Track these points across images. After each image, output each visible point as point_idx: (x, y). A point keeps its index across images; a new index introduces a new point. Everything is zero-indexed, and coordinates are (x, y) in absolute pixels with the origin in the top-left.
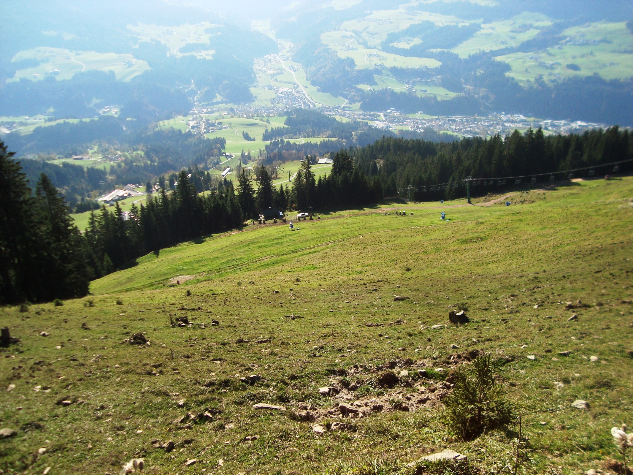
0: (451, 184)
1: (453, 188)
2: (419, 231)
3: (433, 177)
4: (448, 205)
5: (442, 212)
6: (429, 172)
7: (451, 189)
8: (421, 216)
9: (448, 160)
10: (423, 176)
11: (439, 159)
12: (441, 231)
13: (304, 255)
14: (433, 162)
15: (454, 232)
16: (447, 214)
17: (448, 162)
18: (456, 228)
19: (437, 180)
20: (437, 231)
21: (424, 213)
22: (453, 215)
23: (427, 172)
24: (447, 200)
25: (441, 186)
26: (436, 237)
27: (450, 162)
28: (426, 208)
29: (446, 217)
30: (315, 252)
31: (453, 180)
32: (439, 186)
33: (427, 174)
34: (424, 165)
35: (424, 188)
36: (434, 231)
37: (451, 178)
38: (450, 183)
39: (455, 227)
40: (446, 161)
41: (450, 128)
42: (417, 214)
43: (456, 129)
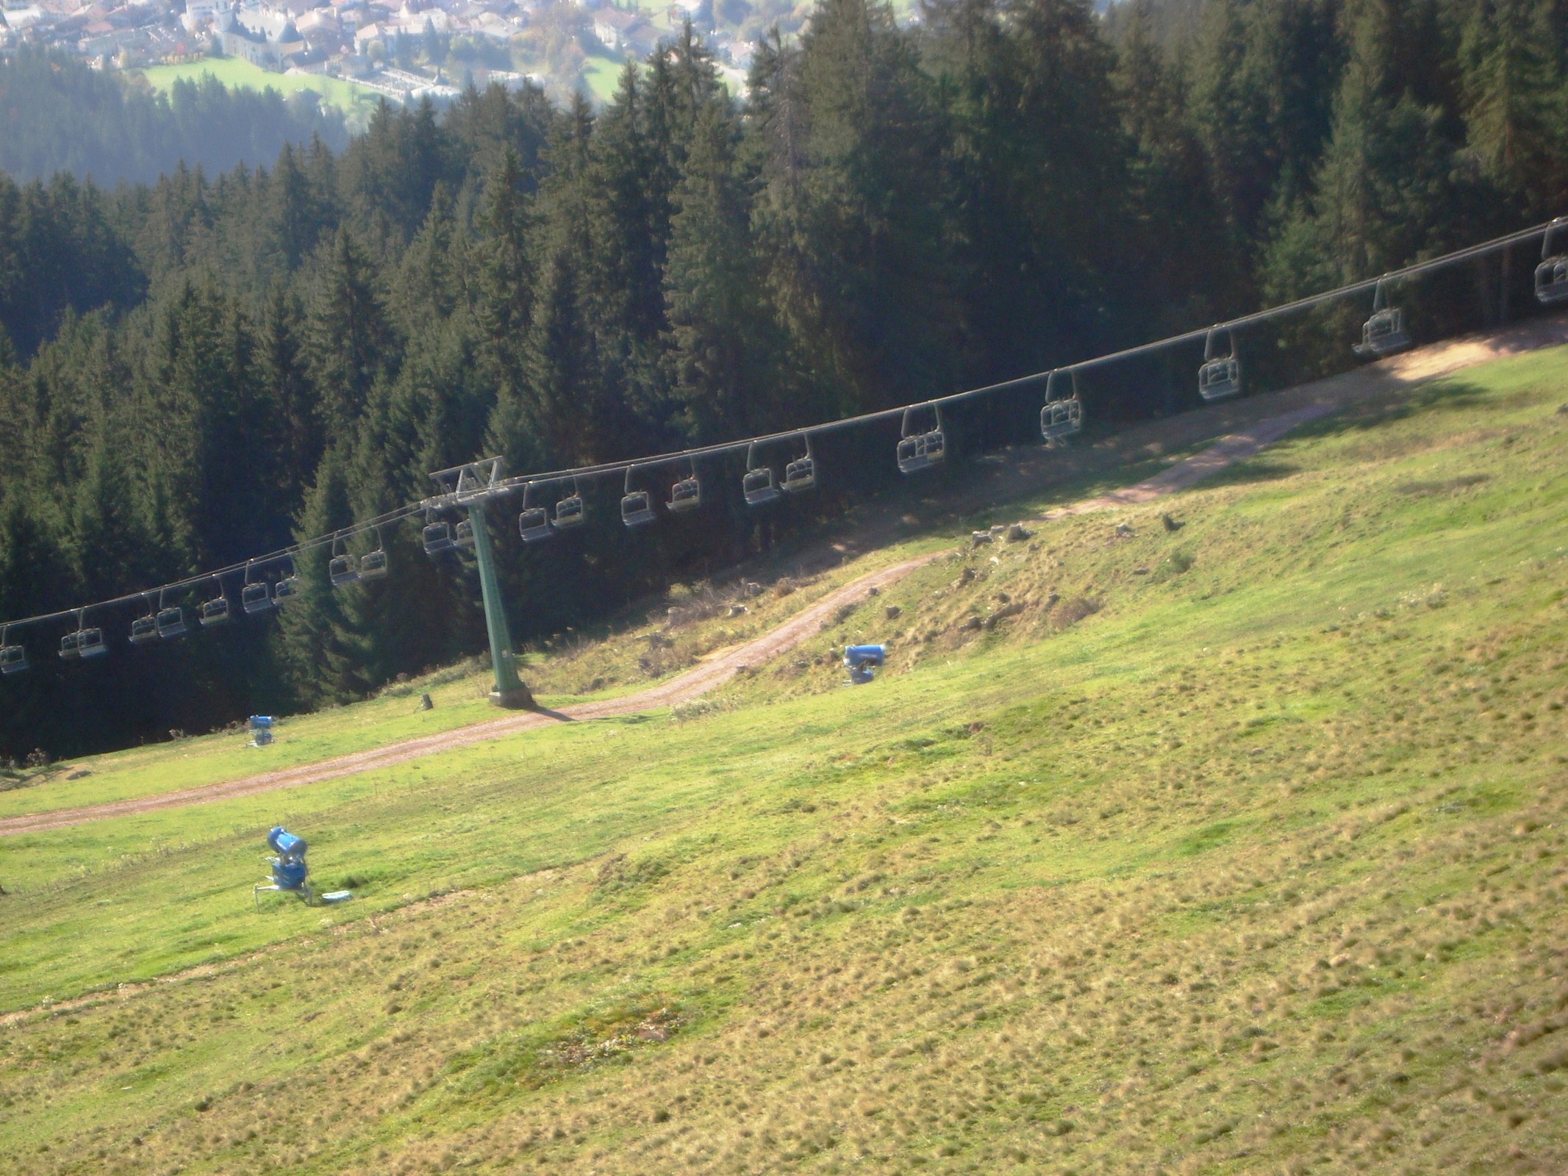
0: (324, 556)
1: (343, 588)
2: (73, 1046)
3: (144, 508)
4: (326, 749)
5: (269, 821)
6: (94, 463)
7: (328, 605)
8: (81, 890)
9: (264, 334)
10: (47, 512)
11: (174, 344)
12: (289, 1010)
14: (119, 375)
15: (413, 999)
16: (324, 839)
17: (262, 358)
18: (423, 958)
19: (181, 530)
20: (249, 1016)
21: (105, 860)
22: (383, 841)
23: (80, 474)
24: (306, 708)
25: (233, 585)
26: (250, 1073)
27: (284, 350)
28: (121, 807)
29: (319, 865)
31: (340, 514)
32: (207, 591)
33: (85, 493)
34: (43, 408)
35: (72, 623)
36: (223, 1015)
37: (316, 498)
38: (306, 546)
39: (411, 947)
40: (245, 347)
41: (237, 28)
42: (36, 878)
43: (291, 35)
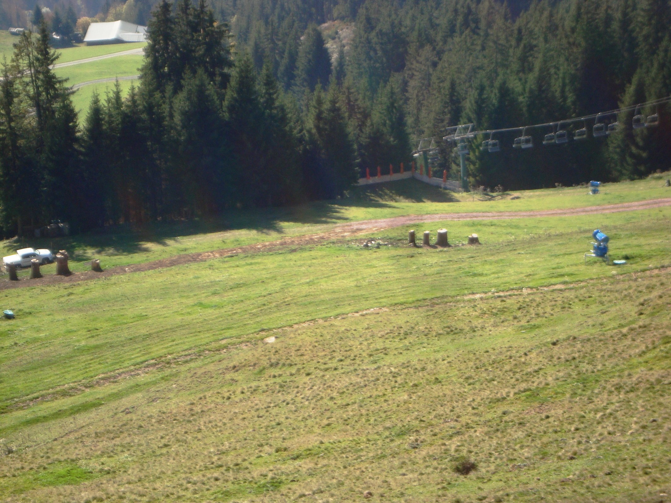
0: (631, 114)
1: (637, 129)
2: (502, 311)
3: (556, 86)
4: (622, 198)
5: (594, 227)
6: (537, 65)
7: (629, 136)
8: (512, 246)
9: (618, 15)
10: (515, 85)
11: (579, 16)
12: (594, 308)
13: (36, 421)
14: (552, 28)
15: (649, 310)
16: (617, 237)
17: (615, 25)
18: (655, 293)
19: (571, 98)
20: (577, 308)
21: (523, 235)
22: (642, 241)
23: (531, 70)
24: (615, 180)
25: (590, 124)
26: (575, 332)
27: (626, 22)
28: (531, 213)
29: (613, 248)
30: (85, 407)
31: (640, 97)
32: (578, 125)
33: (532, 77)
34: (519, 40)
35: (519, 133)
36: (566, 306)
37: (631, 89)
38: (624, 110)
39: (650, 288)
40: (608, 20)
42: (493, 239)
